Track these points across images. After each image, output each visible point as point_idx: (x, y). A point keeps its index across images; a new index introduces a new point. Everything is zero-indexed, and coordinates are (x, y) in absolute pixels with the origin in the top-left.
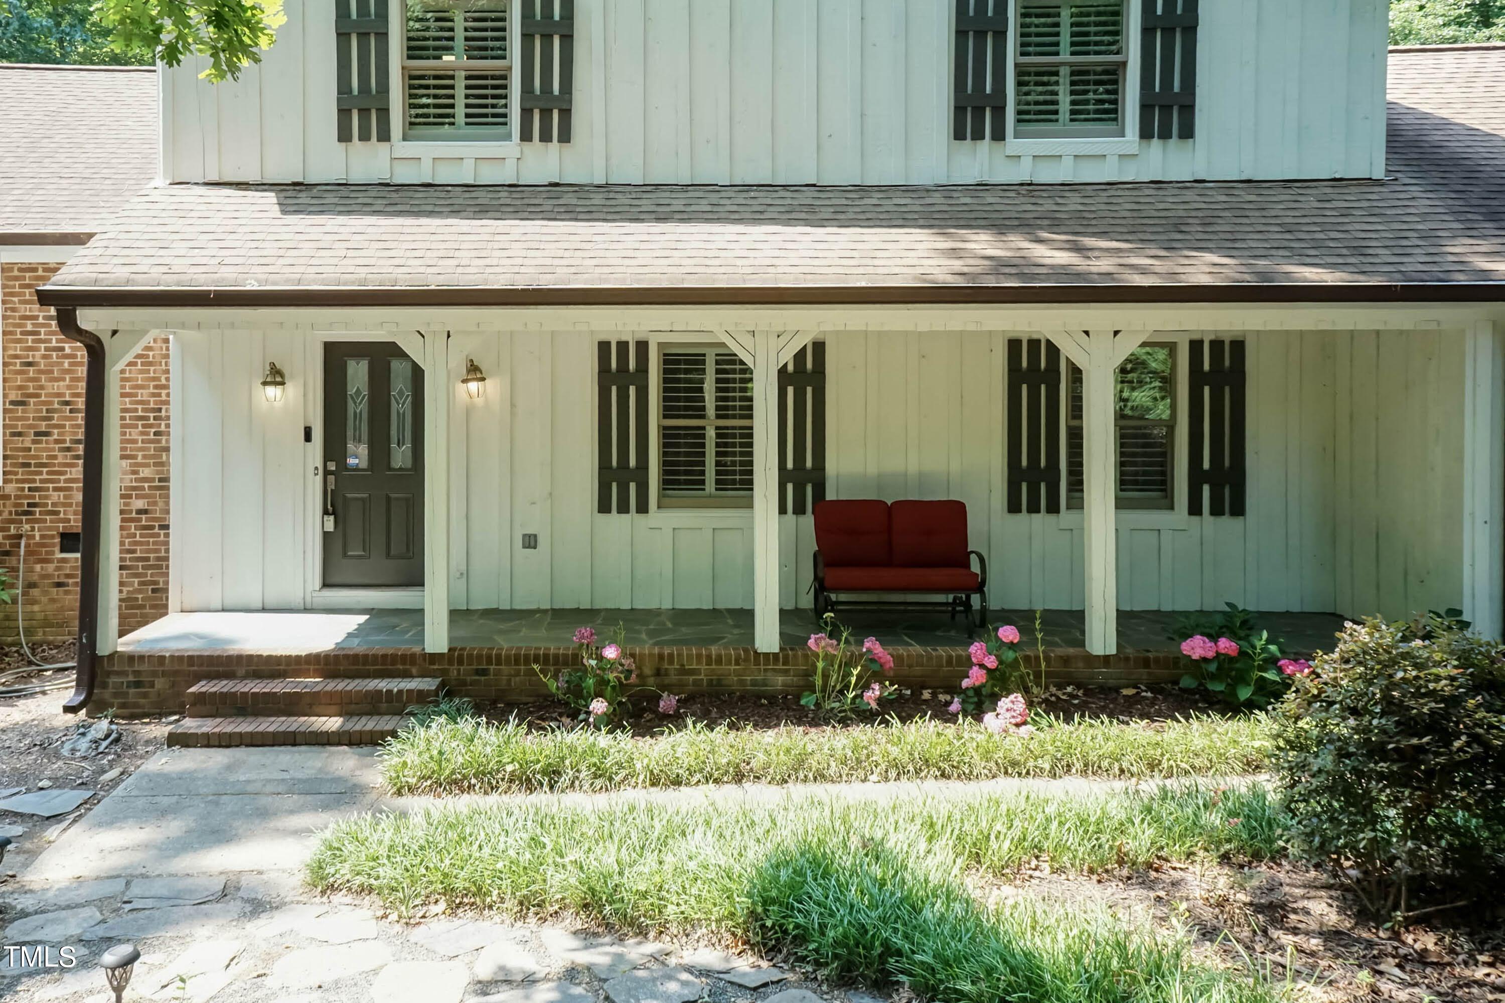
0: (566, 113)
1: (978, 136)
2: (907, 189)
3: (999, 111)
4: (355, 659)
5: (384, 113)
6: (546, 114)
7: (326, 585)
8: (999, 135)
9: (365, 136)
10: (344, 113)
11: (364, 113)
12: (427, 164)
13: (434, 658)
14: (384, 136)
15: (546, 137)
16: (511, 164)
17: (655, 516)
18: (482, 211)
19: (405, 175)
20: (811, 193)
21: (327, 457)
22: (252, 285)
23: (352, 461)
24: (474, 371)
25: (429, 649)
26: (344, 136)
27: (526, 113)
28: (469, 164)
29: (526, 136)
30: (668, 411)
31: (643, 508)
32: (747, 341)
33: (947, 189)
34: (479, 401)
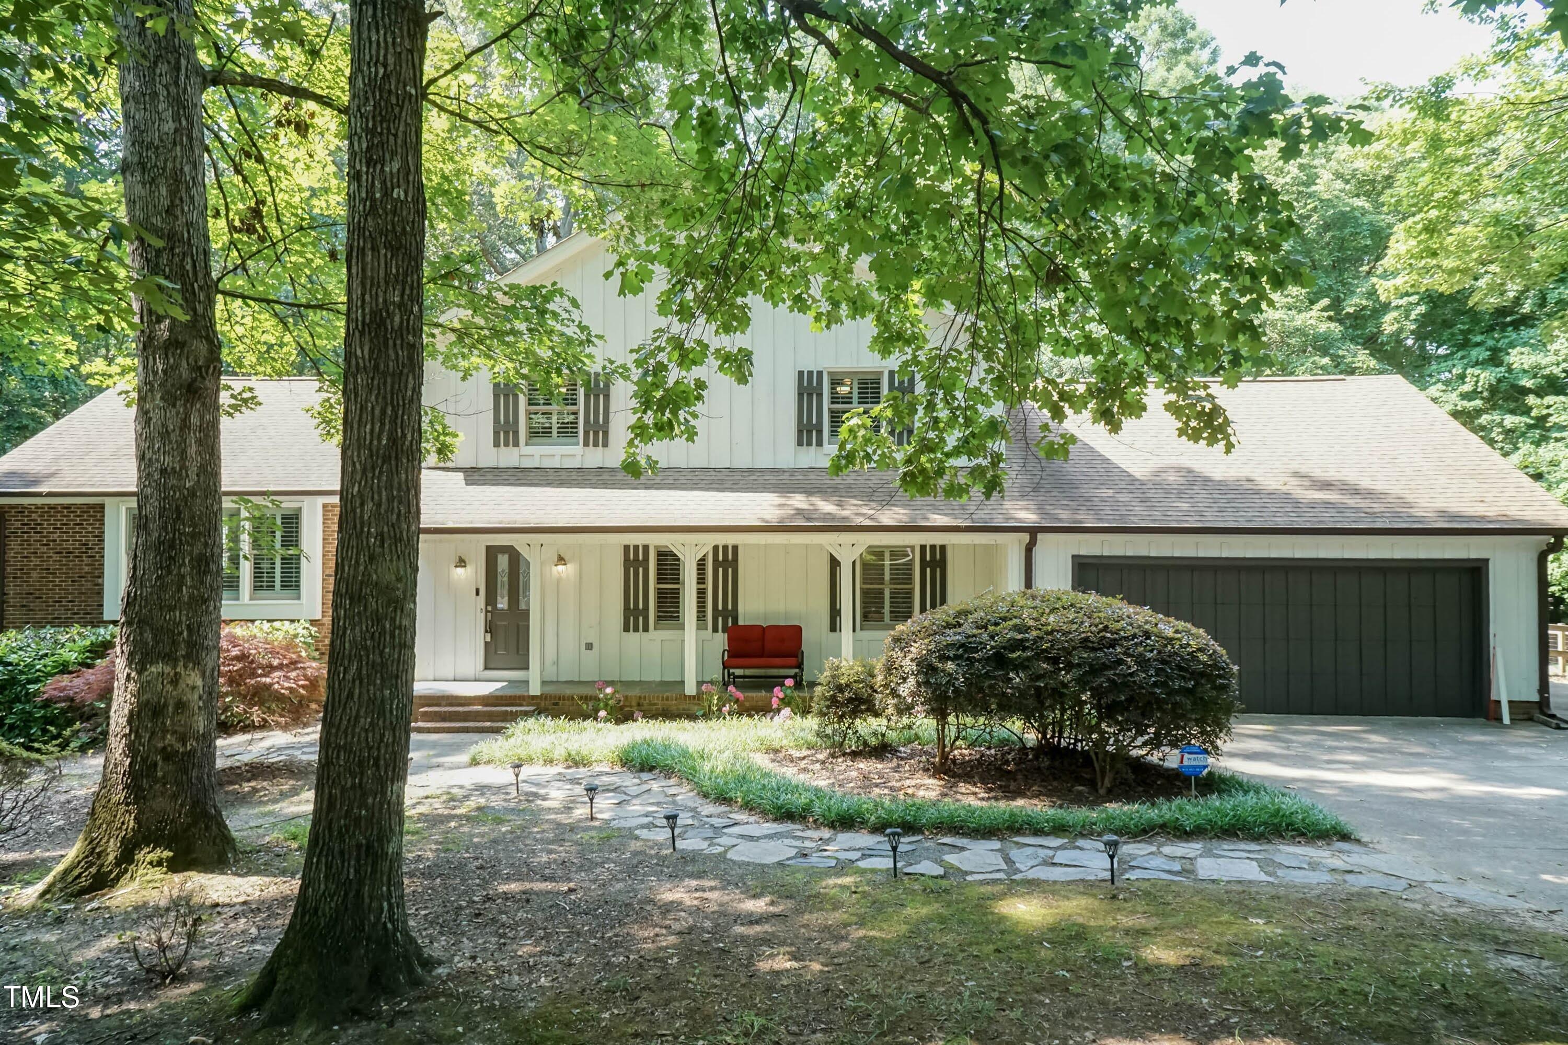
0: (606, 433)
1: (809, 444)
2: (774, 471)
3: (820, 432)
4: (497, 697)
5: (516, 433)
6: (596, 433)
7: (486, 668)
8: (820, 444)
9: (506, 444)
10: (496, 434)
11: (506, 433)
12: (537, 457)
13: (534, 697)
14: (516, 444)
15: (596, 444)
16: (579, 458)
17: (653, 634)
18: (562, 484)
19: (527, 463)
20: (726, 472)
21: (487, 603)
22: (450, 525)
23: (499, 606)
24: (561, 560)
25: (532, 693)
26: (496, 444)
27: (586, 433)
28: (558, 458)
29: (586, 444)
30: (660, 580)
31: (646, 629)
32: (681, 548)
33: (793, 471)
34: (564, 575)
